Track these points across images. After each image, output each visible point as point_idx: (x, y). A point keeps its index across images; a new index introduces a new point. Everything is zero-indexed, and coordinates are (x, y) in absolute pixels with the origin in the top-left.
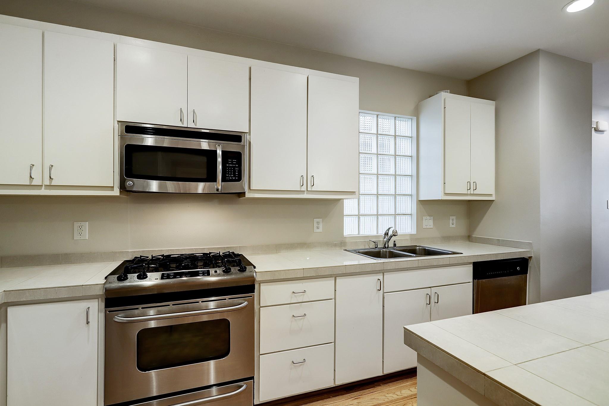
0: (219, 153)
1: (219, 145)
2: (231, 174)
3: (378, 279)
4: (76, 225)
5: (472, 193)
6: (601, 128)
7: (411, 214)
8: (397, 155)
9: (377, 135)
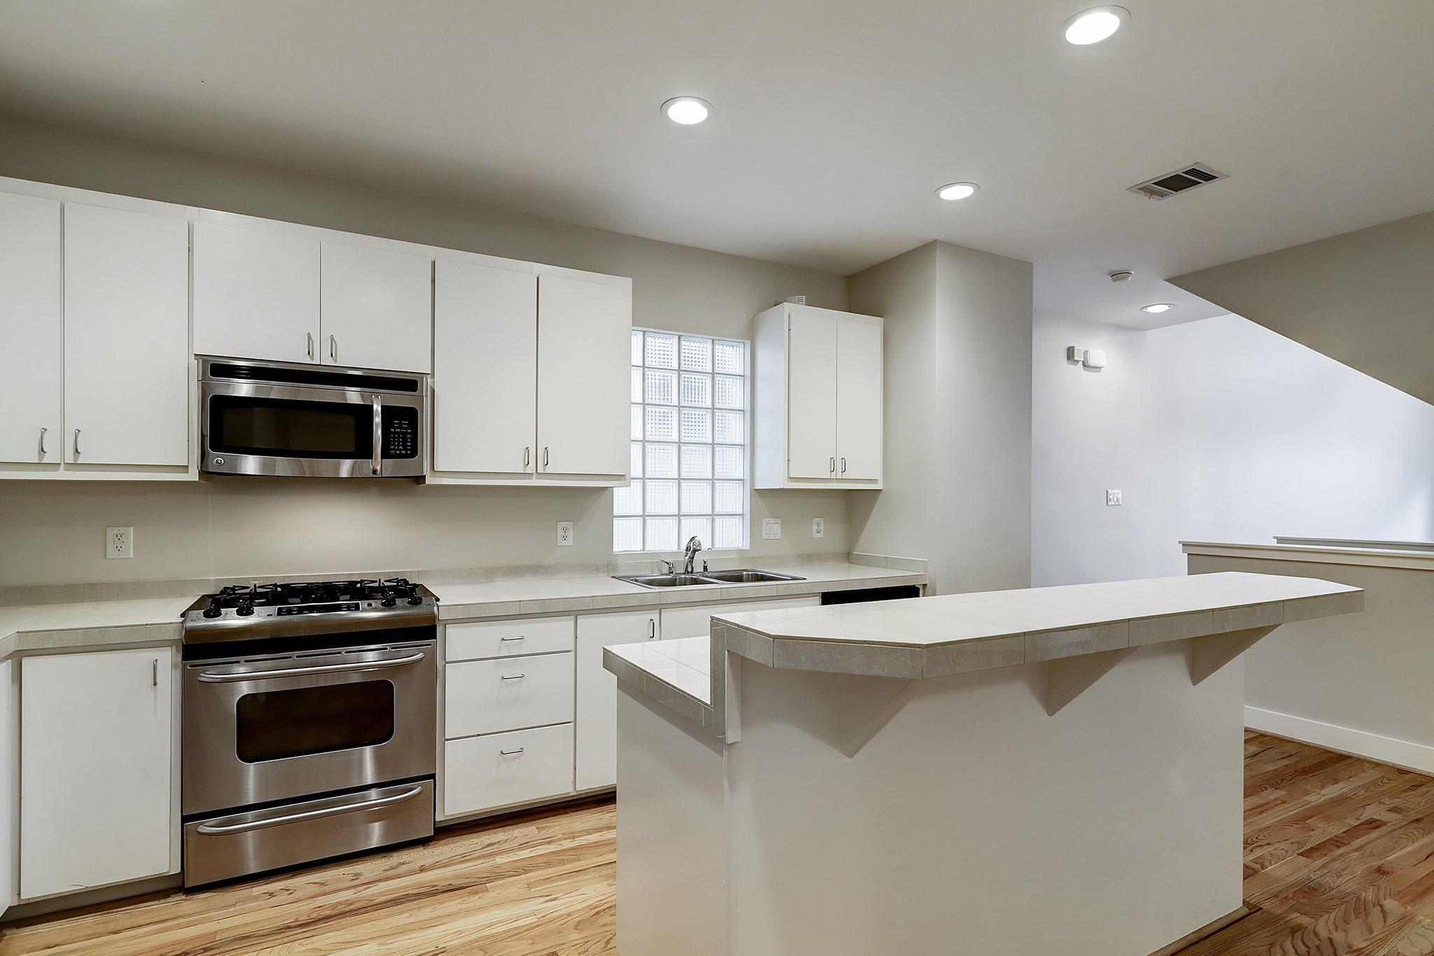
0: (377, 409)
1: (377, 397)
2: (399, 445)
3: (651, 620)
4: (111, 532)
5: (839, 476)
6: (1092, 362)
7: (742, 515)
8: (717, 409)
9: (679, 373)
